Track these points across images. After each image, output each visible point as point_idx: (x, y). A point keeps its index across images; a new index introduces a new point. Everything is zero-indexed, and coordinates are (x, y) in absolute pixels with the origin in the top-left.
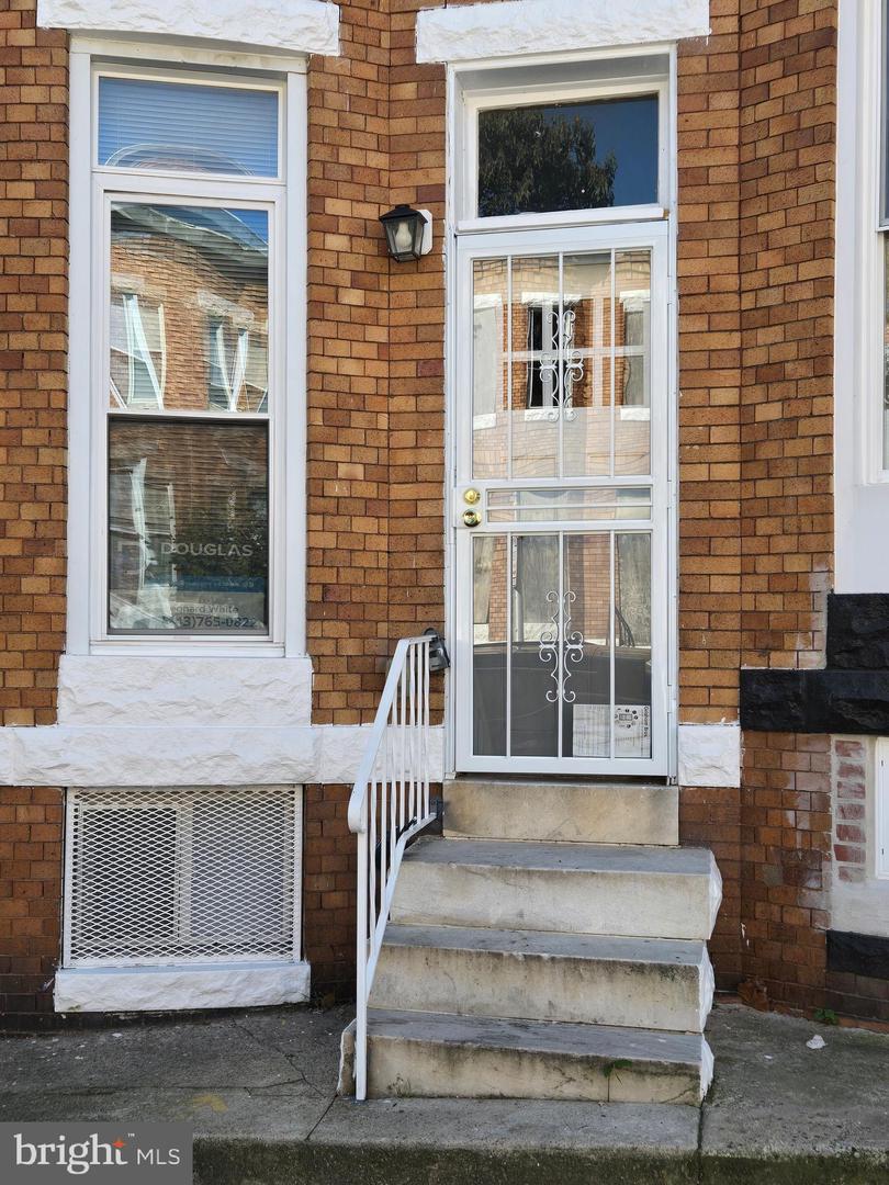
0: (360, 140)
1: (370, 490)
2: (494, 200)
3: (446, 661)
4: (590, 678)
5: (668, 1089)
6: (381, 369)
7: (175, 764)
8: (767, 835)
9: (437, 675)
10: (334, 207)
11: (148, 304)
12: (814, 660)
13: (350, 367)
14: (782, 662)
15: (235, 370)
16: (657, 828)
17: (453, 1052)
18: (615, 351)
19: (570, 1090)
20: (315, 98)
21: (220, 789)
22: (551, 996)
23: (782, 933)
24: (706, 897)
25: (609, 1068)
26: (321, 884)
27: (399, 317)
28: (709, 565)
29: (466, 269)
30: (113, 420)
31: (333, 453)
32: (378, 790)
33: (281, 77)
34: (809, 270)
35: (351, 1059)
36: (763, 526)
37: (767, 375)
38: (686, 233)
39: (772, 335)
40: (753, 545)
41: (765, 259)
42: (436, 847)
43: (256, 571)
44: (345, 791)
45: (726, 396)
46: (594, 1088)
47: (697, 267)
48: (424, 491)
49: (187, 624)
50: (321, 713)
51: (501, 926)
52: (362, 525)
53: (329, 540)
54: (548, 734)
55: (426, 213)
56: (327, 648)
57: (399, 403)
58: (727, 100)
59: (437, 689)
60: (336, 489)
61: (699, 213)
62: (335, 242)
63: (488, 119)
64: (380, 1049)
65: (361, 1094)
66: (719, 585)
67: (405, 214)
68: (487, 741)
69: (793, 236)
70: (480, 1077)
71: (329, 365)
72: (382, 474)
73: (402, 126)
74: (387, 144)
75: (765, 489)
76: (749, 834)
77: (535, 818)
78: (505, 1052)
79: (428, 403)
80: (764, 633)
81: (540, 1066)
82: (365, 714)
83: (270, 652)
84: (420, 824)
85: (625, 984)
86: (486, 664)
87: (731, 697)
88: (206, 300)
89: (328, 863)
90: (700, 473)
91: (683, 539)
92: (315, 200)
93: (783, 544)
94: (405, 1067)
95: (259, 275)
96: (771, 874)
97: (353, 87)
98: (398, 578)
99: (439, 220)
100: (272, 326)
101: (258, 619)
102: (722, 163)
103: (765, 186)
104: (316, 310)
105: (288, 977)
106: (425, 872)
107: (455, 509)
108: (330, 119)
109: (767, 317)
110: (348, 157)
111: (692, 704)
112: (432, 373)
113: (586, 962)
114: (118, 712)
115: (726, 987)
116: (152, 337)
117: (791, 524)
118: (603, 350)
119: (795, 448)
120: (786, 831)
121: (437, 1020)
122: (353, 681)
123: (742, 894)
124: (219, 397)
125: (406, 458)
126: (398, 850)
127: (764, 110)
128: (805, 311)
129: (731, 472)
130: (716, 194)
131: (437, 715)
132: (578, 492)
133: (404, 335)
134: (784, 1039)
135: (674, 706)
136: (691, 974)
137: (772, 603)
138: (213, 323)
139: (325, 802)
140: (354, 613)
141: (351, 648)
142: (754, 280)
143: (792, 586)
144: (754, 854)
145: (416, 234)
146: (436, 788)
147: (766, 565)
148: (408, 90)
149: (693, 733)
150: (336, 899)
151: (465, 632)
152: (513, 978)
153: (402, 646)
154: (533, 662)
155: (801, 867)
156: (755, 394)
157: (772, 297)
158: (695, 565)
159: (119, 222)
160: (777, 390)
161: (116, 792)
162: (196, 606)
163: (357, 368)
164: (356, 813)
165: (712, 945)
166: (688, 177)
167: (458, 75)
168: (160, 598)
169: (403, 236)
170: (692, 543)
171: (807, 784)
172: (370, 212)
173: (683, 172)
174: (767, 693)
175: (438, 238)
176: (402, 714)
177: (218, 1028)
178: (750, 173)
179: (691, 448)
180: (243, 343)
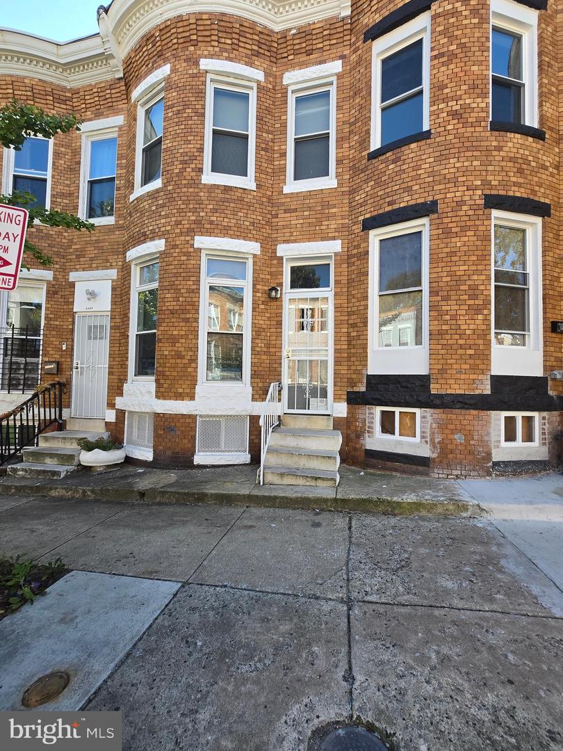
0: (264, 272)
1: (266, 349)
2: (294, 285)
3: (282, 388)
4: (314, 392)
5: (330, 483)
6: (268, 323)
7: (221, 410)
8: (352, 428)
9: (280, 391)
10: (258, 287)
11: (216, 306)
12: (363, 389)
13: (261, 322)
14: (356, 389)
15: (235, 321)
16: (328, 426)
17: (282, 475)
18: (320, 320)
19: (308, 484)
20: (255, 263)
21: (231, 416)
22: (304, 463)
23: (355, 449)
24: (338, 441)
25: (316, 479)
26: (253, 437)
27: (272, 311)
28: (340, 367)
29: (287, 301)
30: (208, 333)
31: (257, 341)
32: (266, 417)
33: (247, 259)
34: (362, 303)
35: (259, 476)
36: (352, 359)
37: (354, 326)
38: (336, 294)
39: (355, 317)
40: (350, 363)
41: (353, 300)
42: (279, 429)
43: (239, 367)
44: (259, 417)
45: (346, 330)
46: (313, 483)
47: (339, 301)
48: (278, 350)
49: (223, 379)
50: (254, 399)
51: (293, 447)
52: (265, 357)
53: (256, 360)
54: (304, 404)
55: (279, 289)
56: (255, 385)
57: (271, 330)
58: (345, 265)
59: (280, 394)
60: (258, 349)
61: (339, 290)
62: (258, 295)
63: (292, 268)
64: (266, 474)
65: (261, 484)
66: (343, 372)
67: (274, 289)
68: (291, 406)
69: (359, 295)
70: (288, 480)
71: (257, 322)
72: (268, 346)
73: (274, 269)
74: (270, 274)
75: (353, 351)
76: (348, 428)
77: (301, 423)
78: (294, 475)
79: (278, 330)
80: (352, 383)
81: (301, 478)
82: (264, 400)
83: (242, 385)
84: (276, 424)
85: (321, 460)
86: (291, 388)
87: (345, 397)
88: (229, 305)
89: (255, 433)
90: (339, 347)
91: (335, 362)
92: (254, 285)
93: (357, 363)
94: (270, 478)
95: (242, 300)
96: (353, 436)
97: (263, 261)
98: (272, 369)
99: (281, 290)
100: (244, 311)
101: (240, 378)
102: (344, 279)
103: (353, 284)
104: (254, 309)
105: (245, 458)
106: (276, 435)
107: (284, 354)
108: (258, 268)
109: (353, 313)
110: (261, 276)
111: (337, 398)
112: (279, 324)
113: (311, 455)
114: (209, 398)
115: (343, 461)
116: (217, 313)
117: (359, 359)
118: (317, 319)
119: (359, 342)
120: (356, 427)
121: (278, 468)
122: (261, 392)
123: (347, 440)
124: (231, 327)
125: (273, 342)
126: (271, 430)
127: (353, 268)
128: (362, 312)
129: (346, 347)
130: (343, 286)
131: (280, 400)
132: (311, 351)
133: (274, 315)
134: (354, 472)
135: (332, 399)
136: (335, 458)
137: (354, 376)
138: (230, 311)
139: (254, 420)
140: (262, 377)
141: (260, 385)
142: (351, 305)
143: (359, 372)
144: (349, 432)
145: (276, 293)
146: (279, 416)
147: (353, 368)
148: (275, 262)
149: (336, 405)
150: (256, 441)
151: (286, 381)
152: (296, 459)
153: (272, 385)
154: (301, 389)
155: (359, 435)
156: (351, 330)
157: (355, 309)
158: (337, 367)
159: (211, 288)
160: (356, 329)
161: (208, 416)
162: (225, 374)
163: (262, 322)
164: (261, 422)
165: (340, 452)
166: (337, 282)
167: (286, 259)
168: (217, 372)
169: (273, 293)
170: (337, 362)
171: (361, 416)
172: (267, 288)
173: (335, 281)
174: (353, 396)
175: (281, 294)
176: (272, 399)
177: (230, 468)
178: (350, 281)
179: (337, 341)
180: (237, 315)
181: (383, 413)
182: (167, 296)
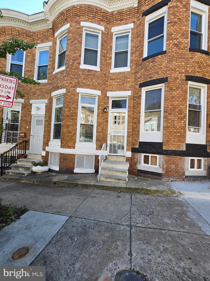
0: (102, 102)
1: (102, 131)
2: (113, 107)
3: (107, 145)
4: (119, 147)
5: (124, 182)
6: (103, 121)
7: (84, 153)
8: (133, 161)
9: (106, 146)
10: (100, 107)
11: (83, 113)
12: (138, 147)
13: (100, 121)
14: (135, 147)
15: (90, 119)
16: (124, 160)
17: (106, 178)
18: (122, 120)
19: (116, 181)
20: (99, 99)
21: (88, 155)
22: (115, 174)
23: (134, 169)
24: (128, 166)
25: (119, 180)
26: (96, 163)
27: (105, 117)
28: (129, 138)
29: (110, 113)
31: (99, 128)
32: (102, 156)
33: (96, 97)
34: (138, 115)
35: (98, 178)
36: (134, 135)
37: (135, 123)
38: (129, 111)
39: (135, 120)
40: (133, 137)
41: (135, 114)
42: (106, 161)
43: (91, 137)
44: (99, 156)
45: (132, 125)
46: (118, 181)
47: (129, 114)
48: (106, 131)
49: (85, 141)
50: (97, 149)
51: (111, 168)
52: (101, 134)
53: (98, 135)
54: (115, 152)
55: (107, 109)
56: (97, 144)
57: (104, 124)
58: (132, 100)
59: (106, 148)
60: (99, 131)
61: (130, 109)
62: (99, 110)
63: (113, 101)
64: (100, 177)
65: (99, 181)
66: (130, 140)
67: (105, 108)
68: (110, 152)
69: (137, 112)
70: (109, 180)
71: (99, 120)
72: (103, 129)
73: (105, 101)
74: (104, 103)
75: (134, 132)
76: (132, 161)
77: (114, 159)
78: (111, 178)
79: (107, 124)
80: (133, 144)
81: (114, 179)
82: (101, 149)
83: (92, 144)
84: (105, 159)
85: (121, 173)
86: (111, 145)
87: (131, 149)
88: (88, 113)
89: (97, 162)
90: (129, 131)
91: (127, 136)
92: (98, 107)
93: (135, 137)
94: (102, 179)
95: (93, 112)
96: (133, 164)
97: (102, 98)
98: (104, 138)
99: (108, 109)
100: (94, 116)
101: (91, 141)
102: (132, 106)
103: (135, 108)
104: (98, 116)
105: (93, 171)
106: (105, 163)
107: (109, 133)
108: (100, 100)
109: (135, 118)
110: (101, 103)
111: (128, 150)
112: (107, 121)
113: (118, 171)
114: (80, 148)
115: (129, 173)
116: (83, 116)
117: (136, 135)
119: (136, 129)
120: (134, 161)
121: (105, 175)
122: (99, 147)
123: (131, 166)
124: (88, 121)
125: (104, 128)
126: (103, 161)
127: (135, 101)
128: (138, 118)
129: (132, 131)
130: (131, 108)
131: (106, 150)
132: (118, 132)
133: (105, 118)
134: (133, 178)
135: (126, 150)
136: (126, 172)
137: (134, 142)
138: (88, 115)
139: (97, 157)
140: (100, 141)
141: (99, 144)
142: (134, 115)
143: (136, 141)
144: (132, 163)
145: (106, 110)
146: (106, 156)
147: (134, 139)
148: (106, 98)
149: (128, 152)
150: (97, 165)
151: (109, 142)
152: (112, 172)
153: (104, 144)
154: (114, 145)
155: (135, 164)
156: (134, 125)
157: (136, 117)
158: (128, 138)
159: (82, 107)
160: (135, 124)
161: (80, 155)
162: (86, 139)
163: (101, 121)
164: (99, 158)
165: (128, 170)
166: (129, 107)
167: (110, 97)
168: (83, 138)
169: (105, 110)
170: (128, 137)
171: (137, 157)
172: (103, 108)
173: (128, 106)
174: (134, 149)
175: (108, 110)
176: (104, 150)
177: (87, 174)
178: (134, 106)
179: (128, 129)
180: (91, 117)
181: (145, 156)
182: (66, 110)
